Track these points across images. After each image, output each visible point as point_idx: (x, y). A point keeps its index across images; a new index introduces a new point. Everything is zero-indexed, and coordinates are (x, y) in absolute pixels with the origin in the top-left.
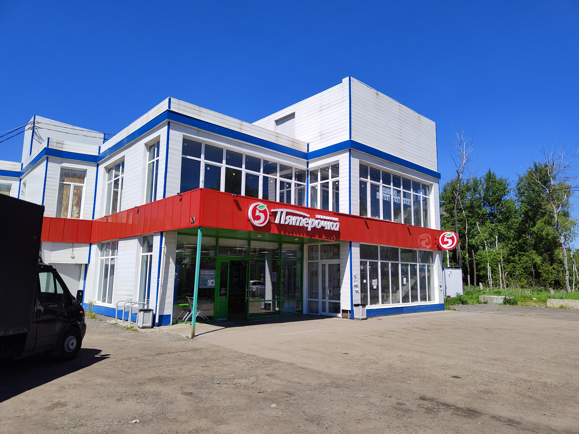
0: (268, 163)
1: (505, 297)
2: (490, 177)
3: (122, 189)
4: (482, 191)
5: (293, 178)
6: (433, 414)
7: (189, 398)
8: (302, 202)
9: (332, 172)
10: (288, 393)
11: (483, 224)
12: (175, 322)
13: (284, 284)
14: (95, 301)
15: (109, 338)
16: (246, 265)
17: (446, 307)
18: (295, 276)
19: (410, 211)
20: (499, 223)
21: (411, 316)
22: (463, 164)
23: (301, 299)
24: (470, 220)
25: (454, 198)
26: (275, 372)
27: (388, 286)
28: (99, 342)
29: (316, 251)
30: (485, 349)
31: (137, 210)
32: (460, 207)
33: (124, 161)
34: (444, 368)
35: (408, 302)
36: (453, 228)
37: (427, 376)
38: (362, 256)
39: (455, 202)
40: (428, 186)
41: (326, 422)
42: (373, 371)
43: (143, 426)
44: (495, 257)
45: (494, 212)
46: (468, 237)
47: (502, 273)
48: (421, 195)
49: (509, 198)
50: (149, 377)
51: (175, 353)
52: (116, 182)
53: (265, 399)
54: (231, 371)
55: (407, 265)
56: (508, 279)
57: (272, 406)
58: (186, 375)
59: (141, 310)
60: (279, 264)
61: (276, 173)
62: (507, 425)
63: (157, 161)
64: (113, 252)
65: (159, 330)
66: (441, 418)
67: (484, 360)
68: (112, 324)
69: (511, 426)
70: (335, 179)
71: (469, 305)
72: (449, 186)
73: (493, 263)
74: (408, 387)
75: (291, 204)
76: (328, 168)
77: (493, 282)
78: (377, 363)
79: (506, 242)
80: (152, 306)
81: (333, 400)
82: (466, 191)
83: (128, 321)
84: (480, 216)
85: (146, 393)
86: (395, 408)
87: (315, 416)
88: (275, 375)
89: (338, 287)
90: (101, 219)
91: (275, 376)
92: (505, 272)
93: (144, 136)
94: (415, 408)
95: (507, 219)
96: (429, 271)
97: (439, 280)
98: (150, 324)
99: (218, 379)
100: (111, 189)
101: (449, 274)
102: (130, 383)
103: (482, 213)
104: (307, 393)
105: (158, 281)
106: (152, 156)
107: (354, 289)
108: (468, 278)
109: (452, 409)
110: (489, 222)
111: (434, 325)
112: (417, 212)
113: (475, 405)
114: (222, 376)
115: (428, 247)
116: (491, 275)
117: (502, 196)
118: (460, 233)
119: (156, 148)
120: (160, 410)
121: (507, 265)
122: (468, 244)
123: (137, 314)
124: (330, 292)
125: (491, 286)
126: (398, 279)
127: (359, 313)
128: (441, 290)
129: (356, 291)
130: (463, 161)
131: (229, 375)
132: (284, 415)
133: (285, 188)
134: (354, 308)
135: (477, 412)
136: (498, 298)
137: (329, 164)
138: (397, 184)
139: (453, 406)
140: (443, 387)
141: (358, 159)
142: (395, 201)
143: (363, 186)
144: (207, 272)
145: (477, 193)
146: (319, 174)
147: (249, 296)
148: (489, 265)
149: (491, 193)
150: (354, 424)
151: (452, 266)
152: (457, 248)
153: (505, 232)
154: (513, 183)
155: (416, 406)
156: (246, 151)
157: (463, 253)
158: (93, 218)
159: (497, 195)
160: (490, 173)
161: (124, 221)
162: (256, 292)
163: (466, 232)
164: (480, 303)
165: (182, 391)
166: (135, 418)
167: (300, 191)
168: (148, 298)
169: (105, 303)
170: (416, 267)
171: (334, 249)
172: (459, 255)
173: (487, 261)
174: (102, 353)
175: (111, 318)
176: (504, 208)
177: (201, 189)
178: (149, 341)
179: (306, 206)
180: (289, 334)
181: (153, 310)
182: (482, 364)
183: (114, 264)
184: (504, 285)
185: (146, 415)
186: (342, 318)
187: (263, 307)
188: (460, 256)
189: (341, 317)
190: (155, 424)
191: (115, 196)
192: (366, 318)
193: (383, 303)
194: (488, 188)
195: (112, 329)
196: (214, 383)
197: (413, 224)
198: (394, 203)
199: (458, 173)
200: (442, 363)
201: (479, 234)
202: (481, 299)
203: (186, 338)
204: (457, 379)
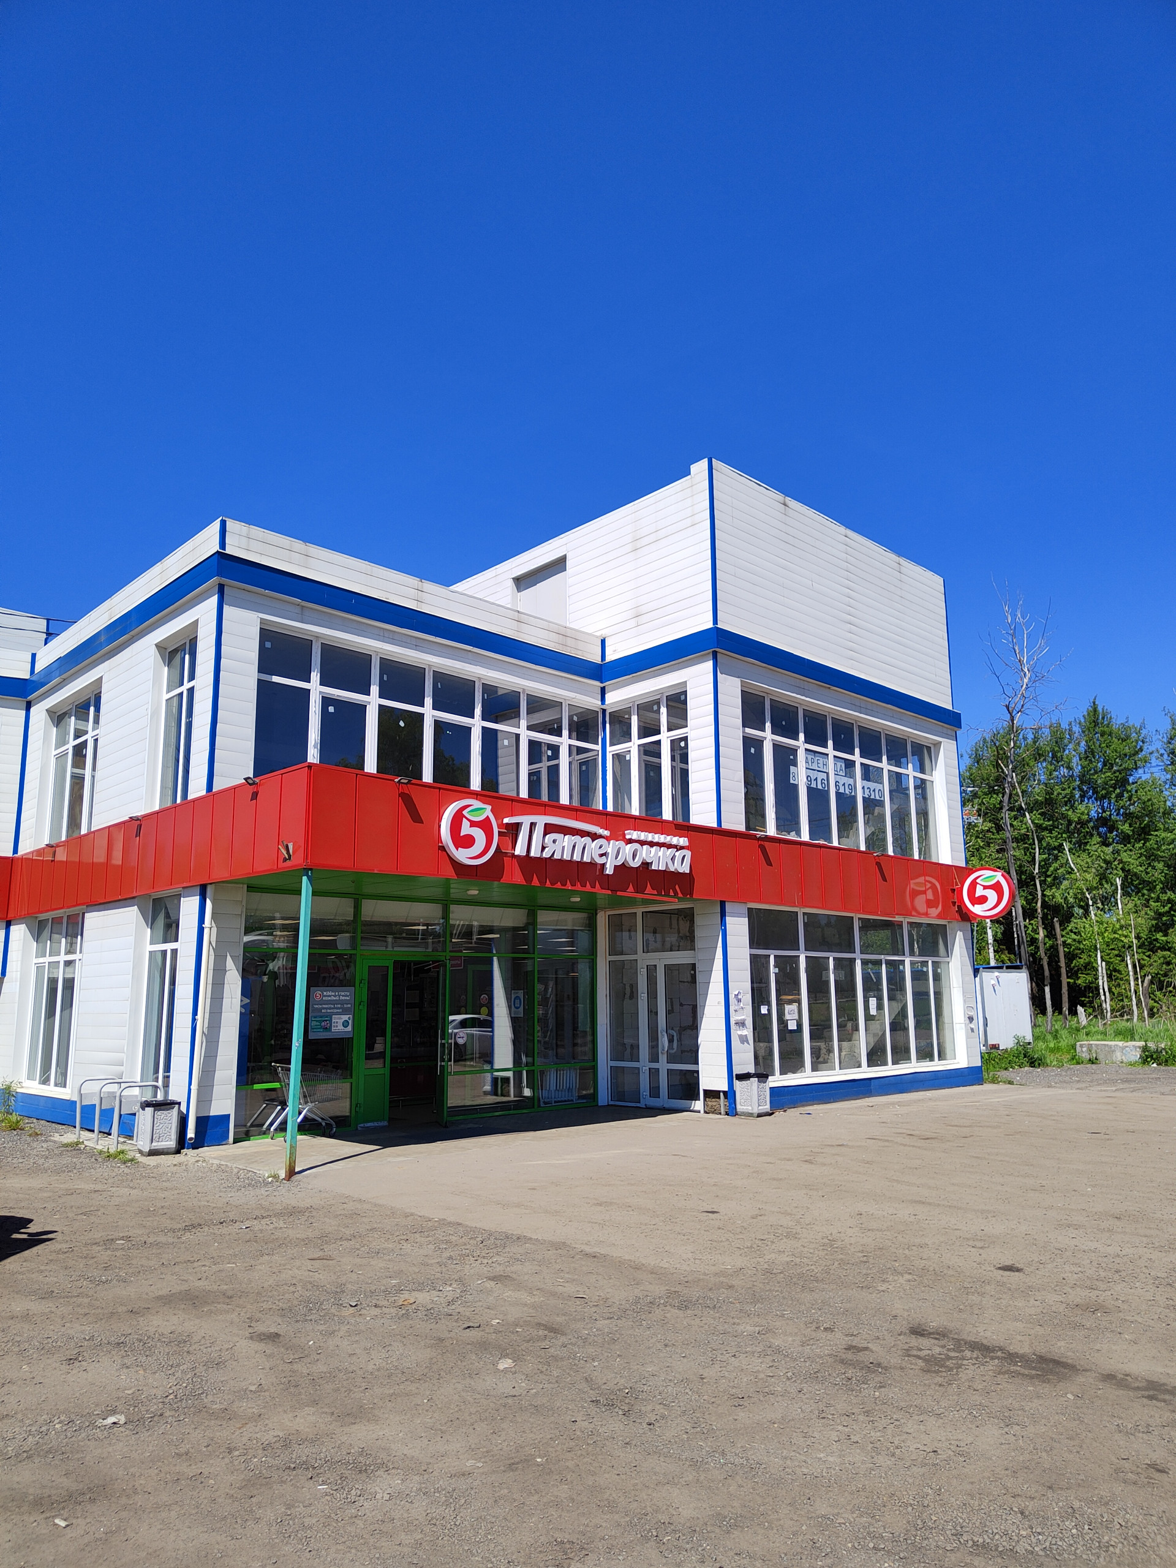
0: (497, 692)
1: (1144, 1043)
2: (1096, 721)
3: (94, 769)
4: (1075, 761)
5: (565, 733)
6: (944, 1374)
7: (270, 1348)
8: (591, 798)
9: (668, 715)
10: (546, 1327)
11: (1080, 846)
12: (242, 1136)
13: (543, 1020)
14: (19, 1083)
15: (57, 1185)
16: (438, 972)
17: (988, 1074)
18: (575, 1000)
19: (882, 817)
20: (1122, 846)
21: (893, 1104)
22: (1024, 688)
23: (593, 1064)
24: (1047, 837)
25: (1000, 780)
26: (513, 1269)
27: (827, 1023)
28: (27, 1197)
29: (629, 931)
30: (1089, 1189)
31: (136, 825)
32: (1019, 803)
33: (101, 692)
34: (979, 1244)
35: (885, 1064)
36: (1001, 859)
37: (931, 1269)
38: (756, 940)
39: (1004, 789)
40: (929, 748)
41: (649, 1408)
42: (785, 1258)
43: (135, 1432)
44: (1116, 936)
45: (1110, 815)
46: (1042, 883)
47: (1136, 979)
48: (910, 772)
49: (1147, 776)
50: (160, 1293)
51: (238, 1223)
52: (79, 752)
53: (483, 1346)
54: (391, 1270)
55: (879, 963)
56: (1153, 994)
57: (501, 1366)
58: (266, 1285)
59: (146, 1105)
60: (529, 969)
61: (517, 719)
62: (1146, 1397)
63: (191, 691)
64: (71, 944)
65: (197, 1159)
66: (967, 1384)
67: (1087, 1219)
68: (66, 1145)
69: (1154, 1401)
70: (677, 733)
71: (1050, 1069)
72: (987, 747)
73: (1109, 952)
74: (879, 1301)
75: (561, 803)
76: (658, 703)
77: (1113, 1003)
78: (795, 1237)
79: (1143, 895)
80: (177, 1092)
81: (670, 1344)
82: (1033, 760)
83: (110, 1134)
84: (1072, 827)
85: (148, 1338)
86: (842, 1361)
87: (619, 1390)
88: (514, 1276)
89: (693, 1027)
90: (39, 852)
91: (514, 1280)
92: (1145, 976)
93: (154, 623)
94: (895, 1360)
95: (1144, 833)
96: (937, 978)
97: (965, 1001)
98: (172, 1143)
99: (354, 1293)
100: (65, 771)
101: (993, 986)
102: (106, 1311)
103: (1076, 819)
104: (601, 1326)
105: (194, 1020)
106: (177, 679)
107: (736, 1032)
108: (1045, 995)
109: (998, 1358)
110: (1098, 843)
111: (952, 1126)
112: (901, 819)
113: (1059, 1344)
114: (367, 1283)
115: (934, 912)
116: (1109, 986)
117: (1128, 771)
118: (1020, 872)
119: (187, 657)
120: (186, 1387)
121: (1149, 956)
122: (1043, 902)
123: (134, 1114)
124: (671, 1041)
125: (1109, 1014)
126: (855, 1001)
127: (751, 1096)
128: (972, 1030)
129: (741, 1037)
130: (1022, 679)
131: (384, 1282)
132: (532, 1389)
133: (545, 758)
134: (738, 1085)
135: (1065, 1365)
136: (1127, 1047)
137: (660, 692)
138: (844, 744)
139: (1001, 1349)
140: (974, 1298)
141: (738, 677)
142: (842, 790)
143: (753, 750)
144: (329, 993)
145: (1062, 765)
146: (634, 720)
147: (446, 1057)
148: (1102, 957)
149: (1100, 765)
150: (728, 1410)
151: (1003, 962)
152: (1014, 914)
153: (1141, 869)
154: (1158, 736)
155: (899, 1352)
156: (434, 660)
157: (1030, 927)
158: (15, 850)
159: (1115, 768)
160: (1095, 710)
161: (100, 857)
162: (469, 1047)
163: (1037, 871)
164: (1078, 1063)
165: (251, 1330)
166: (114, 1412)
167: (584, 768)
168: (167, 1068)
169: (49, 1085)
170: (901, 967)
171: (681, 922)
172: (1019, 933)
173: (1096, 946)
174: (33, 1228)
175: (63, 1127)
176: (1135, 802)
177: (310, 766)
178: (166, 1189)
179: (601, 808)
180: (558, 1160)
181: (179, 1104)
182: (1081, 1231)
183: (74, 978)
184: (1143, 1012)
185: (145, 1400)
186: (706, 1112)
187: (488, 1088)
188: (1024, 935)
189: (702, 1112)
190: (169, 1426)
191: (77, 788)
192: (769, 1110)
193: (815, 1068)
194: (1093, 752)
195: (66, 1160)
196: (341, 1304)
197: (891, 852)
198: (838, 794)
199: (1008, 710)
200: (972, 1232)
201: (1073, 876)
202: (1082, 1051)
203: (270, 1179)
204: (1012, 1274)
